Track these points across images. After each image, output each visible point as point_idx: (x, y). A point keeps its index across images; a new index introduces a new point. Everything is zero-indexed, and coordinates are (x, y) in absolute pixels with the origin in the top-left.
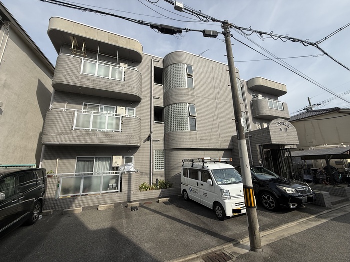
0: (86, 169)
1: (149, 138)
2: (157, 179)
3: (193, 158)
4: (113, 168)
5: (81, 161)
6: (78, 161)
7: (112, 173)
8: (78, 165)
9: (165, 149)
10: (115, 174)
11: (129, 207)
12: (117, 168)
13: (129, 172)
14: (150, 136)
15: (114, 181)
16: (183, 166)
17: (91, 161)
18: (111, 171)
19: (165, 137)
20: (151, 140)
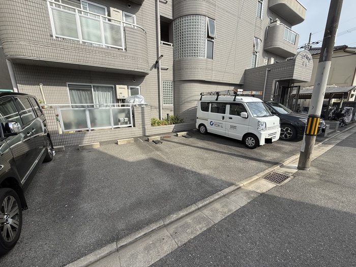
0: (83, 101)
1: (156, 65)
2: (168, 115)
3: (217, 91)
4: (118, 101)
5: (74, 89)
6: (70, 89)
7: (118, 107)
8: (72, 95)
9: (174, 81)
10: (120, 108)
11: (151, 141)
12: (123, 101)
13: (140, 105)
14: (157, 62)
15: (123, 115)
16: (201, 100)
17: (87, 90)
18: (115, 104)
19: (174, 64)
20: (158, 68)
